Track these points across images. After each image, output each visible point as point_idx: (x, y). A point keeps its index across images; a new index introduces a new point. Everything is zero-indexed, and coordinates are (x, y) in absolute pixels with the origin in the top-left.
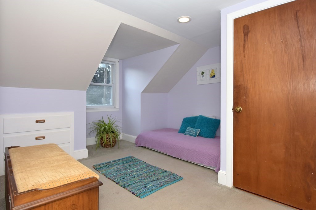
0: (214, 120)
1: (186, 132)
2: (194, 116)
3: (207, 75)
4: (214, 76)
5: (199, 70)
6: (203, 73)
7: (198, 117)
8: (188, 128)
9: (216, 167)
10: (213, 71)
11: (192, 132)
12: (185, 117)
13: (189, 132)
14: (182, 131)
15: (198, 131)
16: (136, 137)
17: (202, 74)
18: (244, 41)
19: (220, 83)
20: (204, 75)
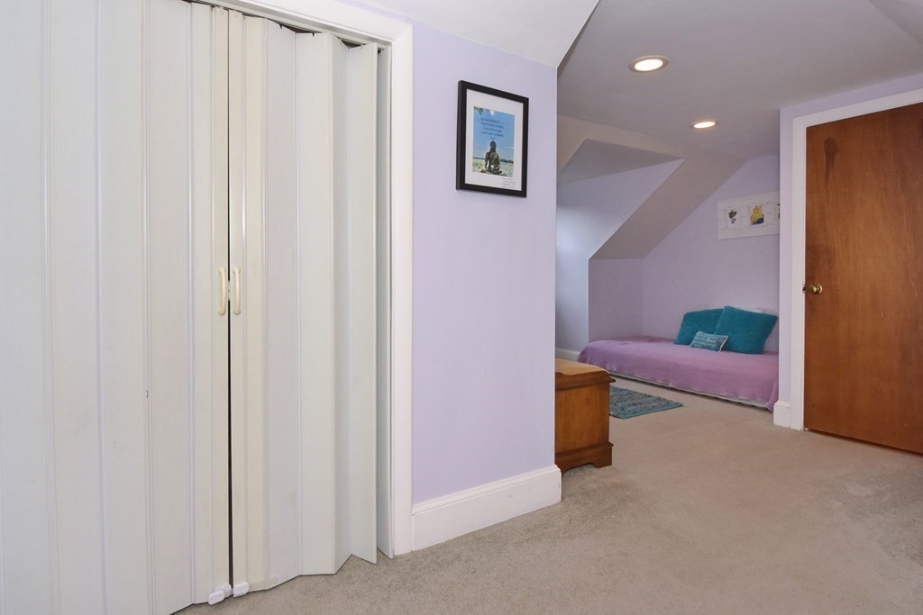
0: (761, 315)
1: (694, 342)
2: (712, 308)
3: (744, 219)
4: (760, 221)
5: (724, 207)
6: (732, 214)
7: (722, 310)
8: (697, 334)
9: (768, 400)
10: (757, 209)
11: (708, 340)
12: (689, 311)
13: (703, 341)
14: (685, 339)
15: (724, 339)
16: (579, 353)
17: (731, 217)
18: (828, 167)
19: (779, 235)
20: (735, 217)
